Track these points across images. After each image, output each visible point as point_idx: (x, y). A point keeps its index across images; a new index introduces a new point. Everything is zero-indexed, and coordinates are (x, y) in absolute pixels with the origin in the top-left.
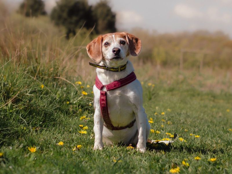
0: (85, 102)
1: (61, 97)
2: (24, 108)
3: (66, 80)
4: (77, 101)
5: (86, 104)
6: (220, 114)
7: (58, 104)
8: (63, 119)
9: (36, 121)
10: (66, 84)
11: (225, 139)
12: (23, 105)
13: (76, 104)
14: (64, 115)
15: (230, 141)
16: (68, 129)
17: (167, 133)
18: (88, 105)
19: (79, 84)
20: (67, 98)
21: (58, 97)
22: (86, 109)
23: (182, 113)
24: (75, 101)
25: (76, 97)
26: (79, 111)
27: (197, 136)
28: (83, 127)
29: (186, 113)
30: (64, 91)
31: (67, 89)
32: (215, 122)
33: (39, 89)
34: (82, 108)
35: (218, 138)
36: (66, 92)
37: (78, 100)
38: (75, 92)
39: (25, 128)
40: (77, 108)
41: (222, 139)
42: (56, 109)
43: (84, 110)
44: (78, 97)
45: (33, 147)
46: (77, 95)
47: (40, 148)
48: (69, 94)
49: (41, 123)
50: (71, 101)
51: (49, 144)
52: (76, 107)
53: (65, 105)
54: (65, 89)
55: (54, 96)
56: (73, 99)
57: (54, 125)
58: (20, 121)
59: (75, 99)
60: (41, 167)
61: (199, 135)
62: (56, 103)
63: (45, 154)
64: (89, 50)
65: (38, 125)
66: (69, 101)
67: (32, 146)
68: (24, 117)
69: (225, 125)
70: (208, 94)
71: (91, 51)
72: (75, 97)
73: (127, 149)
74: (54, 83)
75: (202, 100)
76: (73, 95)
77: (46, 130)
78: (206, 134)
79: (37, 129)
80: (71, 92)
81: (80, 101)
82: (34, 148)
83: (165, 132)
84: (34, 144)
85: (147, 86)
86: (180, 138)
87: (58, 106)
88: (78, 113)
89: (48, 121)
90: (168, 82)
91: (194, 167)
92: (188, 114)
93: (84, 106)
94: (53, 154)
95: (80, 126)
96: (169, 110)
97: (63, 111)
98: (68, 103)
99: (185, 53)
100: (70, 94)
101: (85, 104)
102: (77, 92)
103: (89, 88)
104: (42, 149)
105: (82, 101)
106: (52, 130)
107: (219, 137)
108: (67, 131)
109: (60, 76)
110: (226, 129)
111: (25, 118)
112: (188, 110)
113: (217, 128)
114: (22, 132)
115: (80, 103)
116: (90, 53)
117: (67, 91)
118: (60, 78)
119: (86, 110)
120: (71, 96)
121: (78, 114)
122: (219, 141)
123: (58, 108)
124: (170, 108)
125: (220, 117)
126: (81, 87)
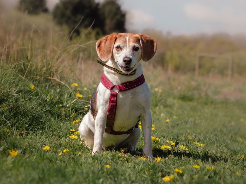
0: (79, 106)
1: (52, 99)
2: (9, 108)
3: (60, 81)
4: (70, 104)
5: (81, 108)
6: (233, 123)
7: (49, 106)
8: (54, 122)
9: (22, 124)
10: (59, 85)
11: (232, 148)
12: (7, 106)
13: (69, 107)
14: (55, 119)
15: (236, 151)
16: (57, 133)
17: (167, 141)
18: (83, 109)
19: (75, 86)
20: (60, 101)
21: (49, 99)
22: (81, 113)
23: (189, 121)
24: (68, 104)
25: (70, 100)
26: (72, 115)
27: (202, 145)
28: (74, 132)
29: (194, 122)
30: (57, 93)
31: (60, 91)
32: (225, 132)
33: (29, 89)
34: (76, 112)
35: (224, 148)
36: (59, 93)
37: (72, 103)
38: (69, 94)
39: (8, 131)
40: (71, 112)
41: (228, 148)
42: (46, 111)
43: (78, 115)
44: (72, 100)
45: (14, 151)
46: (71, 97)
47: (22, 152)
48: (62, 96)
49: (27, 126)
50: (64, 104)
51: (34, 148)
52: (69, 110)
53: (57, 108)
54: (58, 90)
55: (45, 98)
56: (66, 102)
57: (42, 129)
58: (3, 122)
59: (69, 102)
60: (18, 170)
61: (203, 144)
62: (46, 105)
63: (27, 158)
64: (99, 46)
65: (24, 128)
66: (62, 103)
67: (14, 149)
68: (9, 118)
69: (236, 134)
70: (222, 103)
71: (101, 48)
72: (68, 100)
73: (119, 156)
74: (46, 84)
75: (215, 108)
76: (67, 97)
77: (32, 134)
78: (212, 143)
79: (23, 132)
80: (64, 94)
81: (74, 104)
82: (16, 151)
83: (166, 140)
84: (16, 147)
85: (153, 92)
86: (181, 146)
87: (49, 109)
88: (71, 116)
89: (36, 123)
90: (179, 88)
91: (189, 175)
92: (196, 122)
93: (78, 109)
94: (36, 159)
95: (71, 130)
96: (175, 117)
97: (54, 114)
98: (61, 105)
99: (201, 58)
100: (64, 96)
101: (79, 108)
102: (72, 94)
103: (86, 91)
104: (24, 153)
105: (77, 104)
106: (39, 134)
107: (225, 146)
108: (56, 135)
109: (54, 77)
110: (235, 138)
111: (9, 120)
112: (197, 118)
113: (225, 137)
114: (5, 135)
115: (74, 106)
116: (99, 50)
117: (61, 93)
118: (53, 78)
119: (80, 115)
120: (64, 99)
121: (72, 118)
122: (225, 151)
123: (48, 110)
124: (176, 116)
125: (232, 126)
126: (77, 89)
